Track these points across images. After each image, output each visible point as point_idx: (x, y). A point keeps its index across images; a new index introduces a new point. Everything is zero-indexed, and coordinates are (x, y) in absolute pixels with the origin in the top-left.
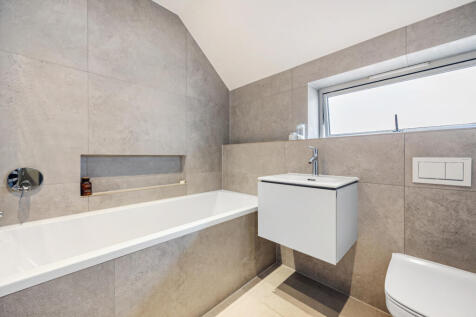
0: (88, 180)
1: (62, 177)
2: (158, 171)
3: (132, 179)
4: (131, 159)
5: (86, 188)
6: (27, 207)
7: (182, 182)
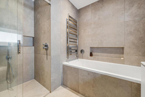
0: (92, 53)
1: (87, 52)
2: (111, 53)
3: (102, 54)
4: (102, 48)
5: (91, 55)
6: (82, 56)
7: (122, 59)
